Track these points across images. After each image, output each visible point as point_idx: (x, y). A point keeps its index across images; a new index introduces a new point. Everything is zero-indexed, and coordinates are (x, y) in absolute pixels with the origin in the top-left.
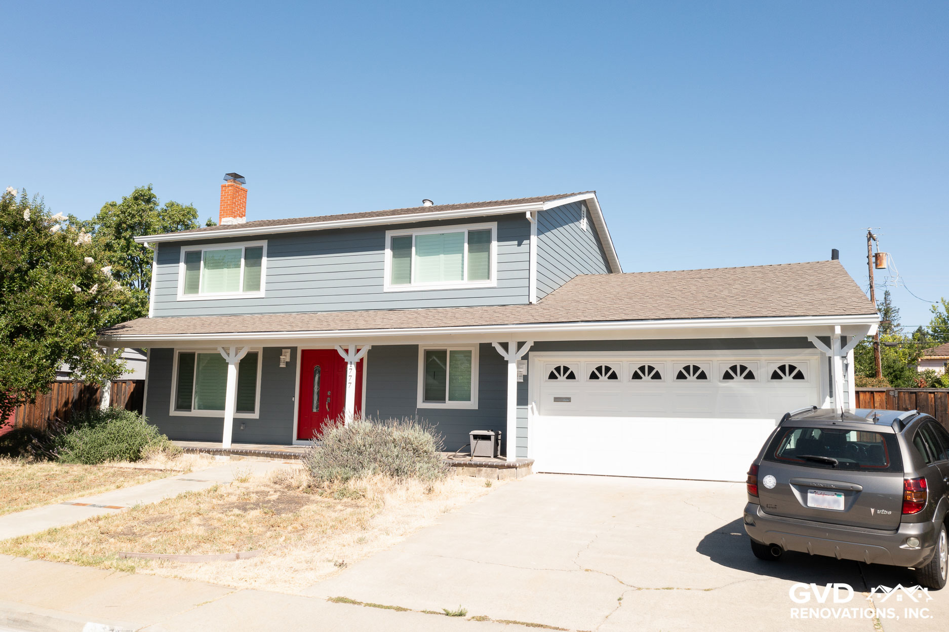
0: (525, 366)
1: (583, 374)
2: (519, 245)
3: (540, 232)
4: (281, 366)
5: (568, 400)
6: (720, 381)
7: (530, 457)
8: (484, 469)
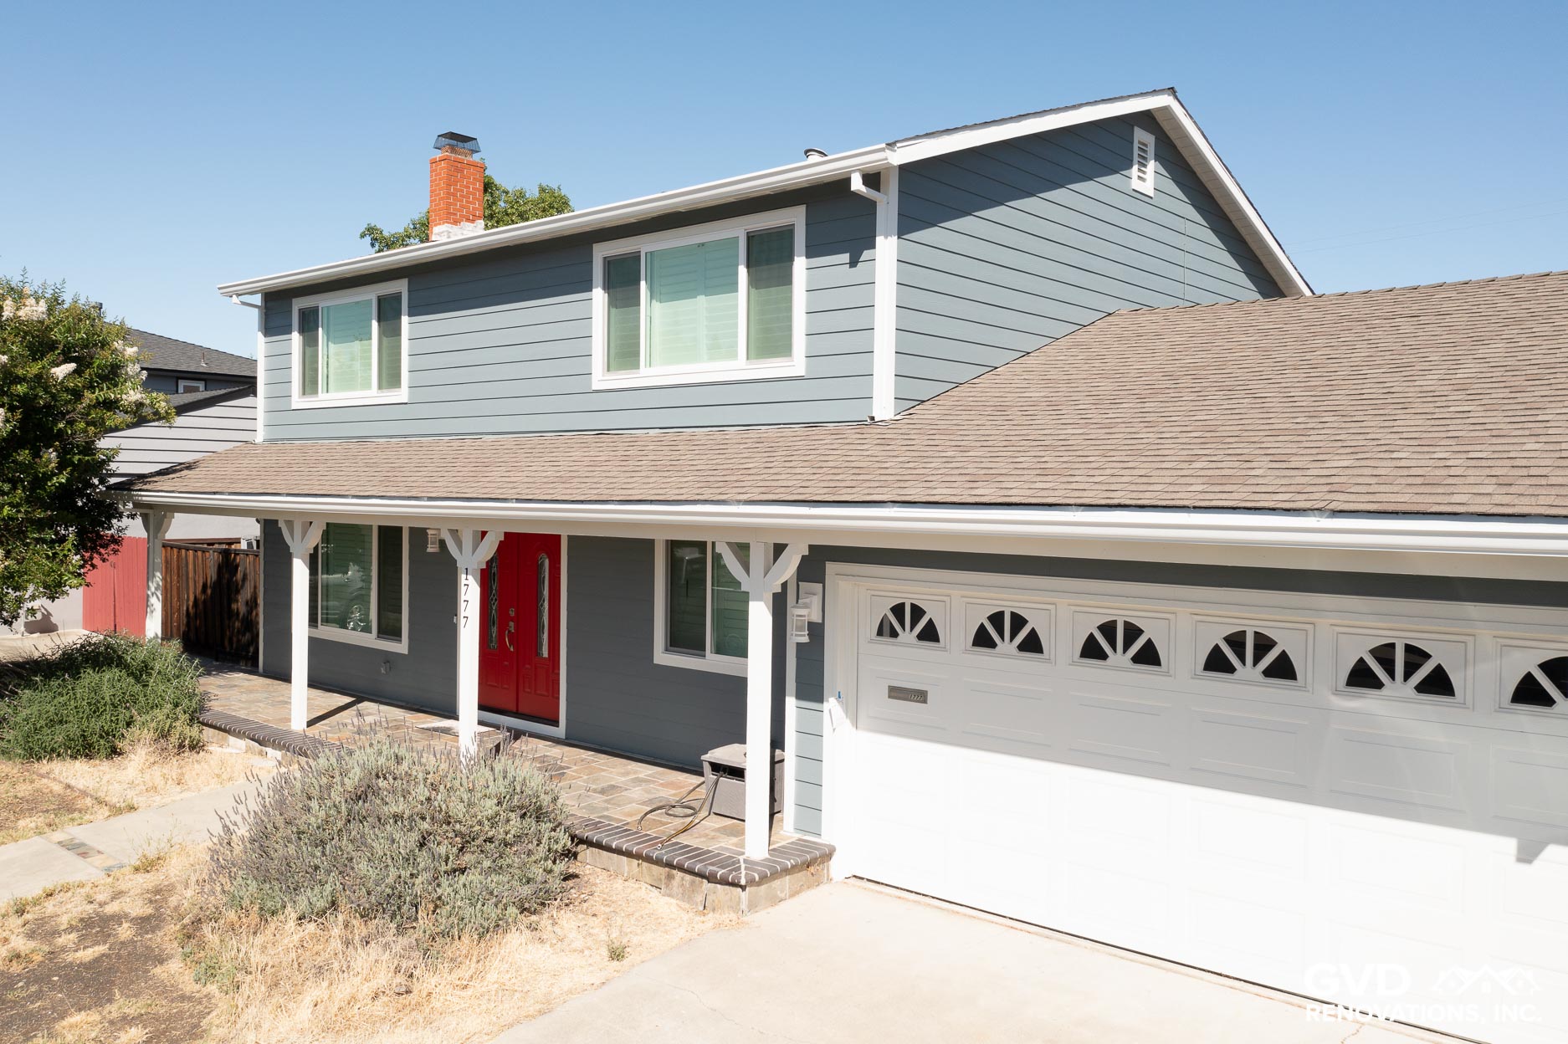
0: (816, 601)
1: (957, 628)
2: (853, 263)
3: (907, 224)
4: (429, 550)
5: (920, 696)
6: (1336, 692)
7: (826, 839)
8: (678, 874)
